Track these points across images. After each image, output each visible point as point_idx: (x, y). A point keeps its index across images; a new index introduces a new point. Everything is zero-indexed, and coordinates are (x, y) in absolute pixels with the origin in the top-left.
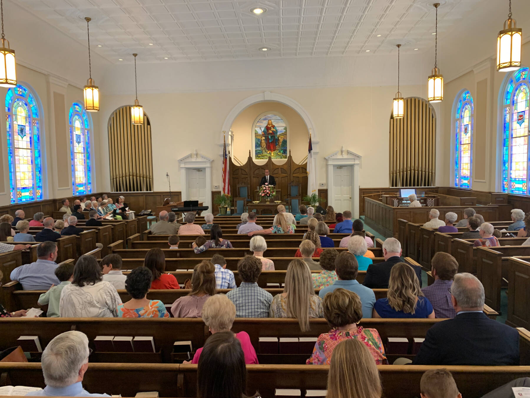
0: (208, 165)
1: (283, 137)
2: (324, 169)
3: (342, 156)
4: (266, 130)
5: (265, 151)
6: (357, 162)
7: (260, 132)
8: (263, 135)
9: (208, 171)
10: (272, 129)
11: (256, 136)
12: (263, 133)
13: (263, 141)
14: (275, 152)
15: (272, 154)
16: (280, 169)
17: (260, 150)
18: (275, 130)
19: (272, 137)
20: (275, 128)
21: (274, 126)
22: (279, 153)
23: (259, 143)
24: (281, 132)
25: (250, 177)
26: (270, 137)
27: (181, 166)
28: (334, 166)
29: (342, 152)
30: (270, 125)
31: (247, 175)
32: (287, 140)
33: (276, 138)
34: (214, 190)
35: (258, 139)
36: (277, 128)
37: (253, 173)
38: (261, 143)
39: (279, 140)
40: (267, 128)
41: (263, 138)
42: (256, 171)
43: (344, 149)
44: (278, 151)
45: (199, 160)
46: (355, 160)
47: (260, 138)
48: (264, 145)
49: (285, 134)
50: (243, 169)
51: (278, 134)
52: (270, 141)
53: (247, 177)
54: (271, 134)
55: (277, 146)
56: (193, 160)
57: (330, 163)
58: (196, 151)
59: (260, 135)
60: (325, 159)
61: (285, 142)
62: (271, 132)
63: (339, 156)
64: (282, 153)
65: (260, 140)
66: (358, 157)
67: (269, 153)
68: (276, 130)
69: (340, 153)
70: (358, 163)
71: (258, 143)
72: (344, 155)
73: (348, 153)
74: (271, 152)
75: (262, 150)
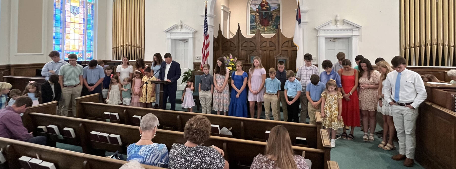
0: (191, 36)
1: (276, 13)
2: (314, 42)
3: (337, 27)
4: (260, 7)
5: (259, 26)
6: (355, 33)
7: (255, 9)
8: (257, 12)
9: (190, 41)
10: (266, 6)
11: (250, 13)
12: (257, 10)
13: (257, 18)
14: (269, 27)
15: (266, 29)
16: (268, 42)
17: (254, 26)
18: (268, 7)
19: (265, 13)
20: (268, 5)
21: (268, 3)
22: (272, 28)
23: (254, 19)
24: (274, 8)
25: (238, 50)
26: (264, 13)
27: (167, 37)
28: (327, 38)
29: (336, 21)
30: (264, 3)
31: (235, 47)
32: (280, 16)
33: (270, 14)
34: (196, 61)
35: (253, 15)
36: (271, 5)
37: (242, 45)
38: (255, 18)
39: (272, 16)
40: (262, 5)
41: (257, 15)
42: (245, 44)
43: (338, 18)
44: (271, 27)
45: (183, 30)
46: (353, 31)
47: (254, 14)
48: (258, 21)
49: (278, 10)
50: (232, 42)
51: (272, 10)
52: (264, 17)
53: (235, 50)
54: (265, 10)
55: (270, 22)
56: (178, 31)
57: (321, 34)
58: (181, 22)
59: (254, 12)
60: (315, 29)
61: (278, 18)
62: (265, 8)
63: (333, 27)
64: (275, 28)
65: (255, 16)
66: (357, 27)
67: (263, 28)
68: (270, 7)
69: (334, 23)
70: (358, 34)
71: (252, 19)
72: (338, 25)
73: (344, 22)
74: (264, 27)
75: (257, 25)
